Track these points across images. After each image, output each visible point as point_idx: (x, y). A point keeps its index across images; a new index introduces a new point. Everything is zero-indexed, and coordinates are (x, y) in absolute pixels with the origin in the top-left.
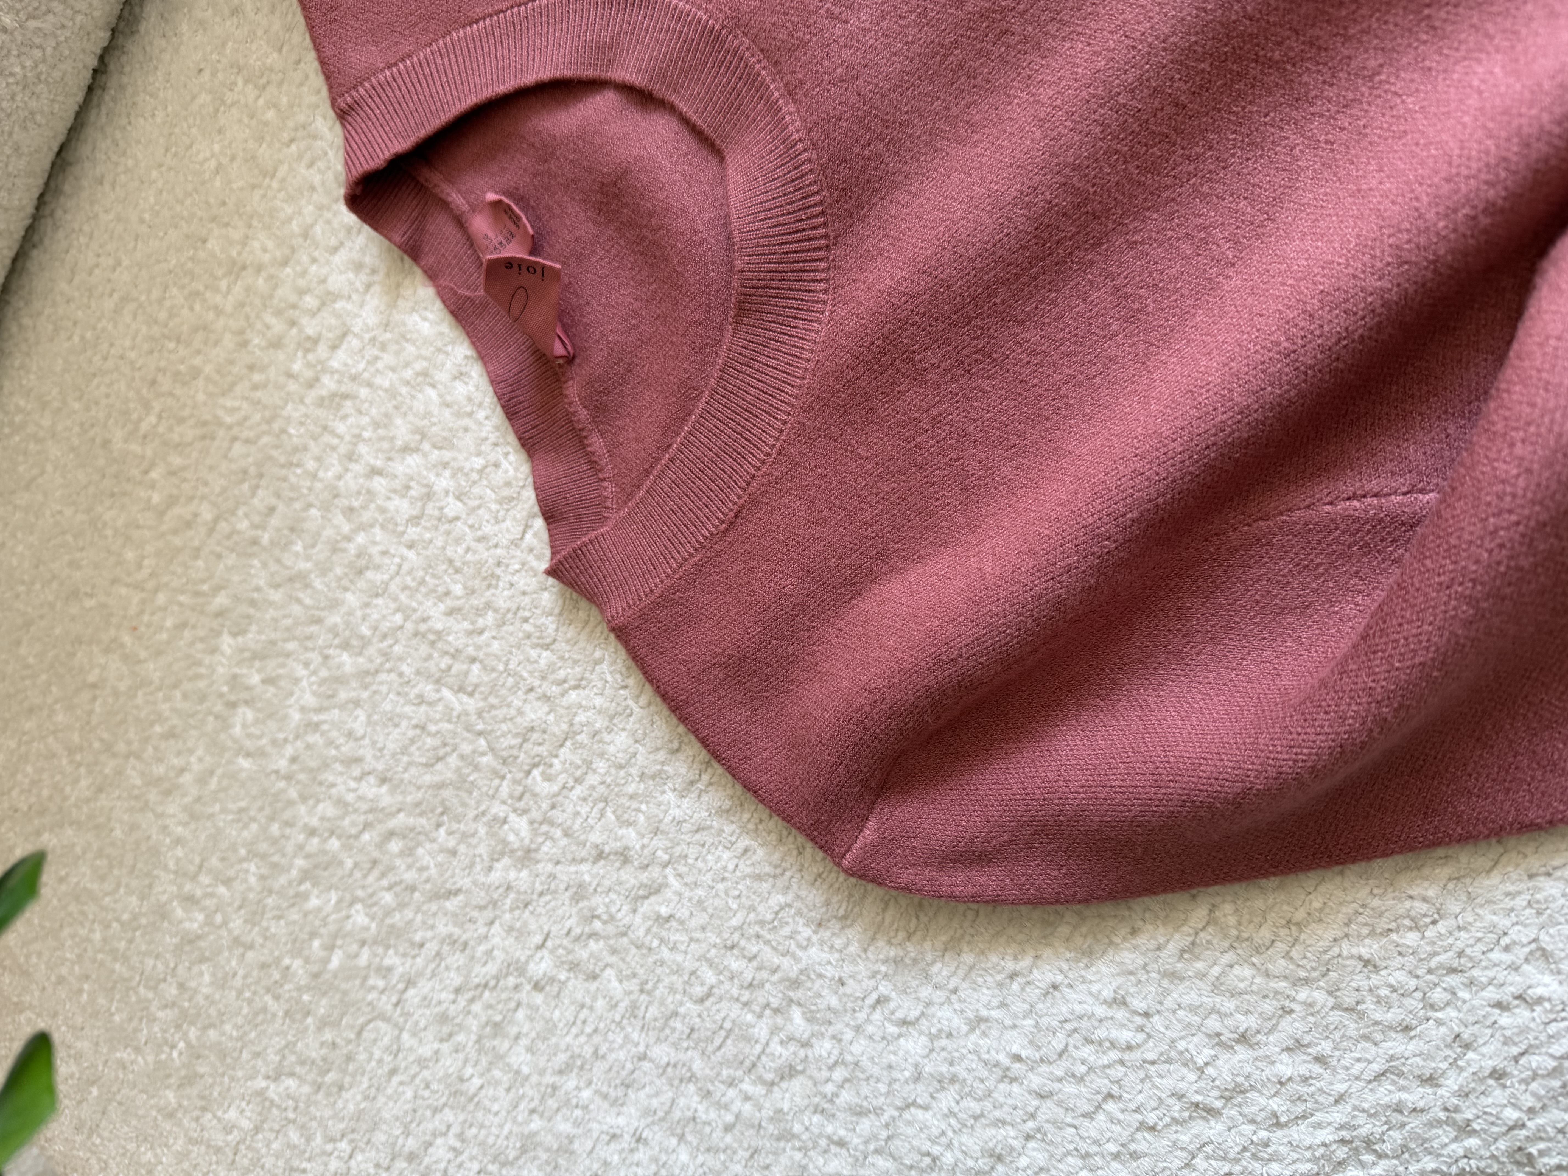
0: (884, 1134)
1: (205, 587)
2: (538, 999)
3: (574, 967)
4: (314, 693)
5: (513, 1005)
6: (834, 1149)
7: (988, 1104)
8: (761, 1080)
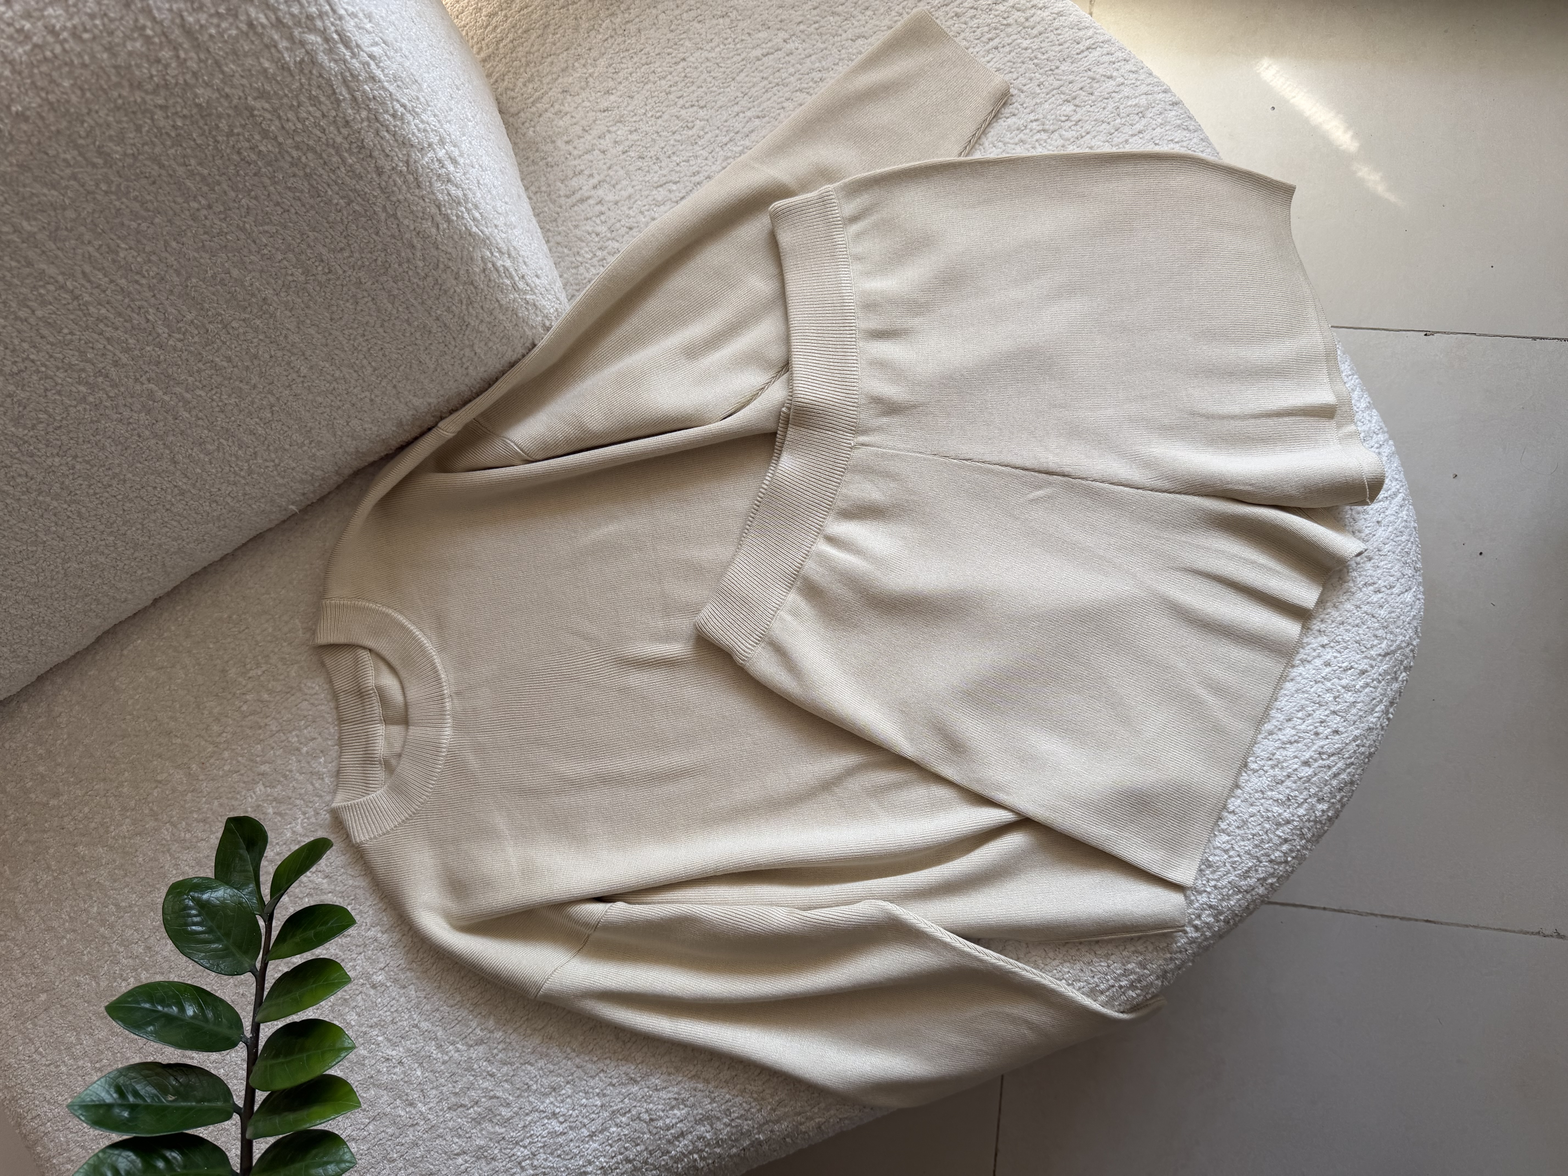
0: (512, 1073)
1: (258, 759)
2: (372, 992)
3: (396, 981)
4: (303, 827)
5: (357, 992)
6: (488, 1077)
7: (557, 1067)
8: (467, 1044)
